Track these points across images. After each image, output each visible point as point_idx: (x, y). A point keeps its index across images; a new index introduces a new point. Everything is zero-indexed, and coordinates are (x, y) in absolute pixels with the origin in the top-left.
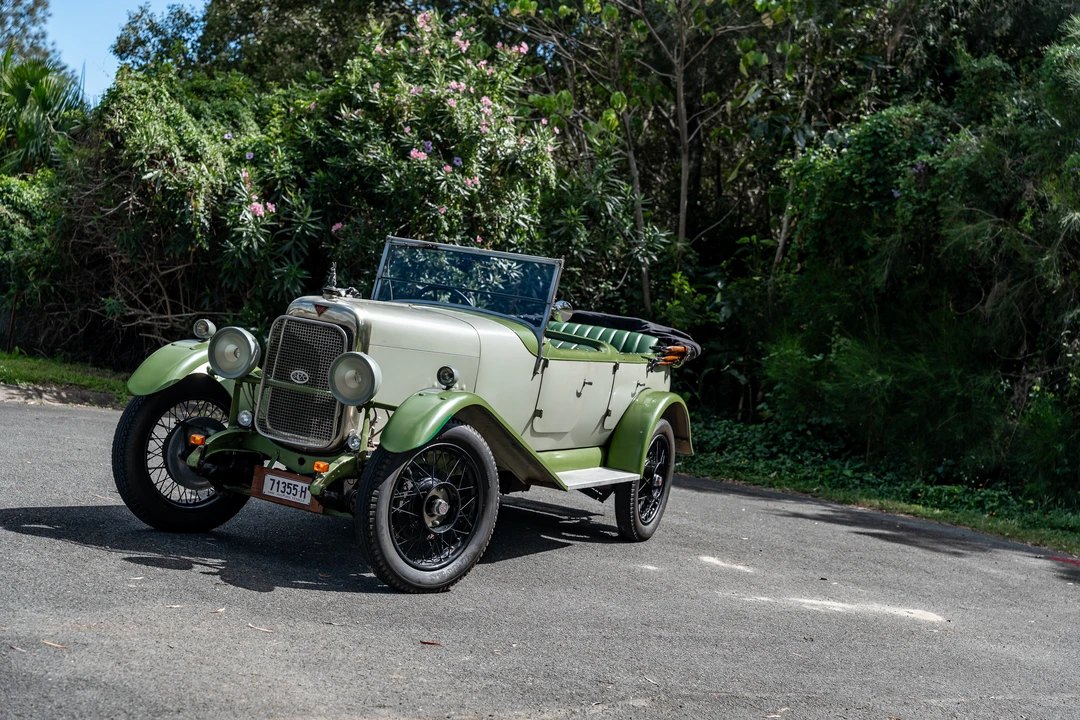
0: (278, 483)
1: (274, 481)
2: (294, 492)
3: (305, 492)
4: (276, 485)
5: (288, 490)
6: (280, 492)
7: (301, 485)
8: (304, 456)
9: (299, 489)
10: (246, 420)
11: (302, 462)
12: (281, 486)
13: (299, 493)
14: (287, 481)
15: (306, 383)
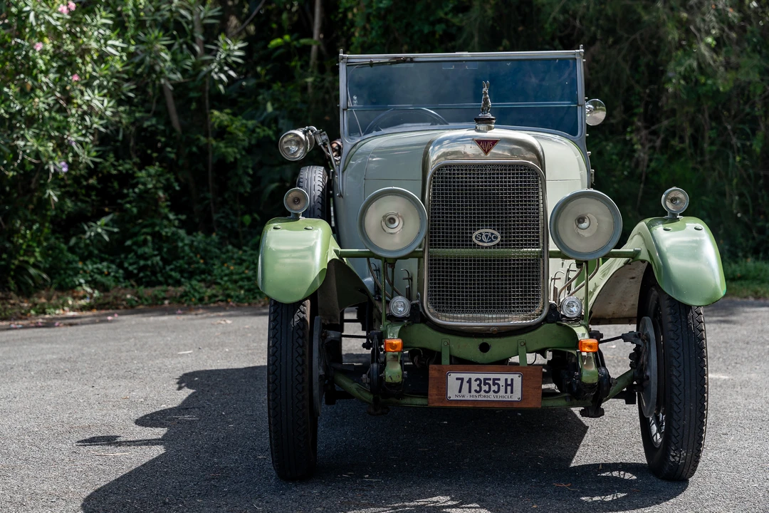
0: (469, 381)
1: (462, 379)
2: (495, 388)
3: (512, 385)
4: (466, 386)
5: (486, 388)
6: (473, 393)
7: (503, 377)
8: (486, 340)
9: (502, 383)
10: (401, 309)
11: (484, 348)
12: (475, 386)
13: (503, 389)
14: (482, 376)
15: (498, 244)
